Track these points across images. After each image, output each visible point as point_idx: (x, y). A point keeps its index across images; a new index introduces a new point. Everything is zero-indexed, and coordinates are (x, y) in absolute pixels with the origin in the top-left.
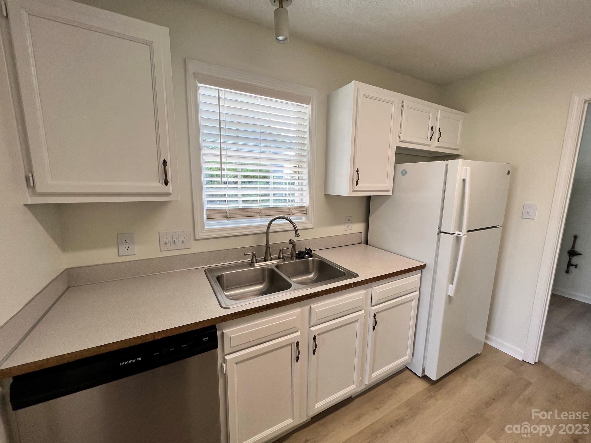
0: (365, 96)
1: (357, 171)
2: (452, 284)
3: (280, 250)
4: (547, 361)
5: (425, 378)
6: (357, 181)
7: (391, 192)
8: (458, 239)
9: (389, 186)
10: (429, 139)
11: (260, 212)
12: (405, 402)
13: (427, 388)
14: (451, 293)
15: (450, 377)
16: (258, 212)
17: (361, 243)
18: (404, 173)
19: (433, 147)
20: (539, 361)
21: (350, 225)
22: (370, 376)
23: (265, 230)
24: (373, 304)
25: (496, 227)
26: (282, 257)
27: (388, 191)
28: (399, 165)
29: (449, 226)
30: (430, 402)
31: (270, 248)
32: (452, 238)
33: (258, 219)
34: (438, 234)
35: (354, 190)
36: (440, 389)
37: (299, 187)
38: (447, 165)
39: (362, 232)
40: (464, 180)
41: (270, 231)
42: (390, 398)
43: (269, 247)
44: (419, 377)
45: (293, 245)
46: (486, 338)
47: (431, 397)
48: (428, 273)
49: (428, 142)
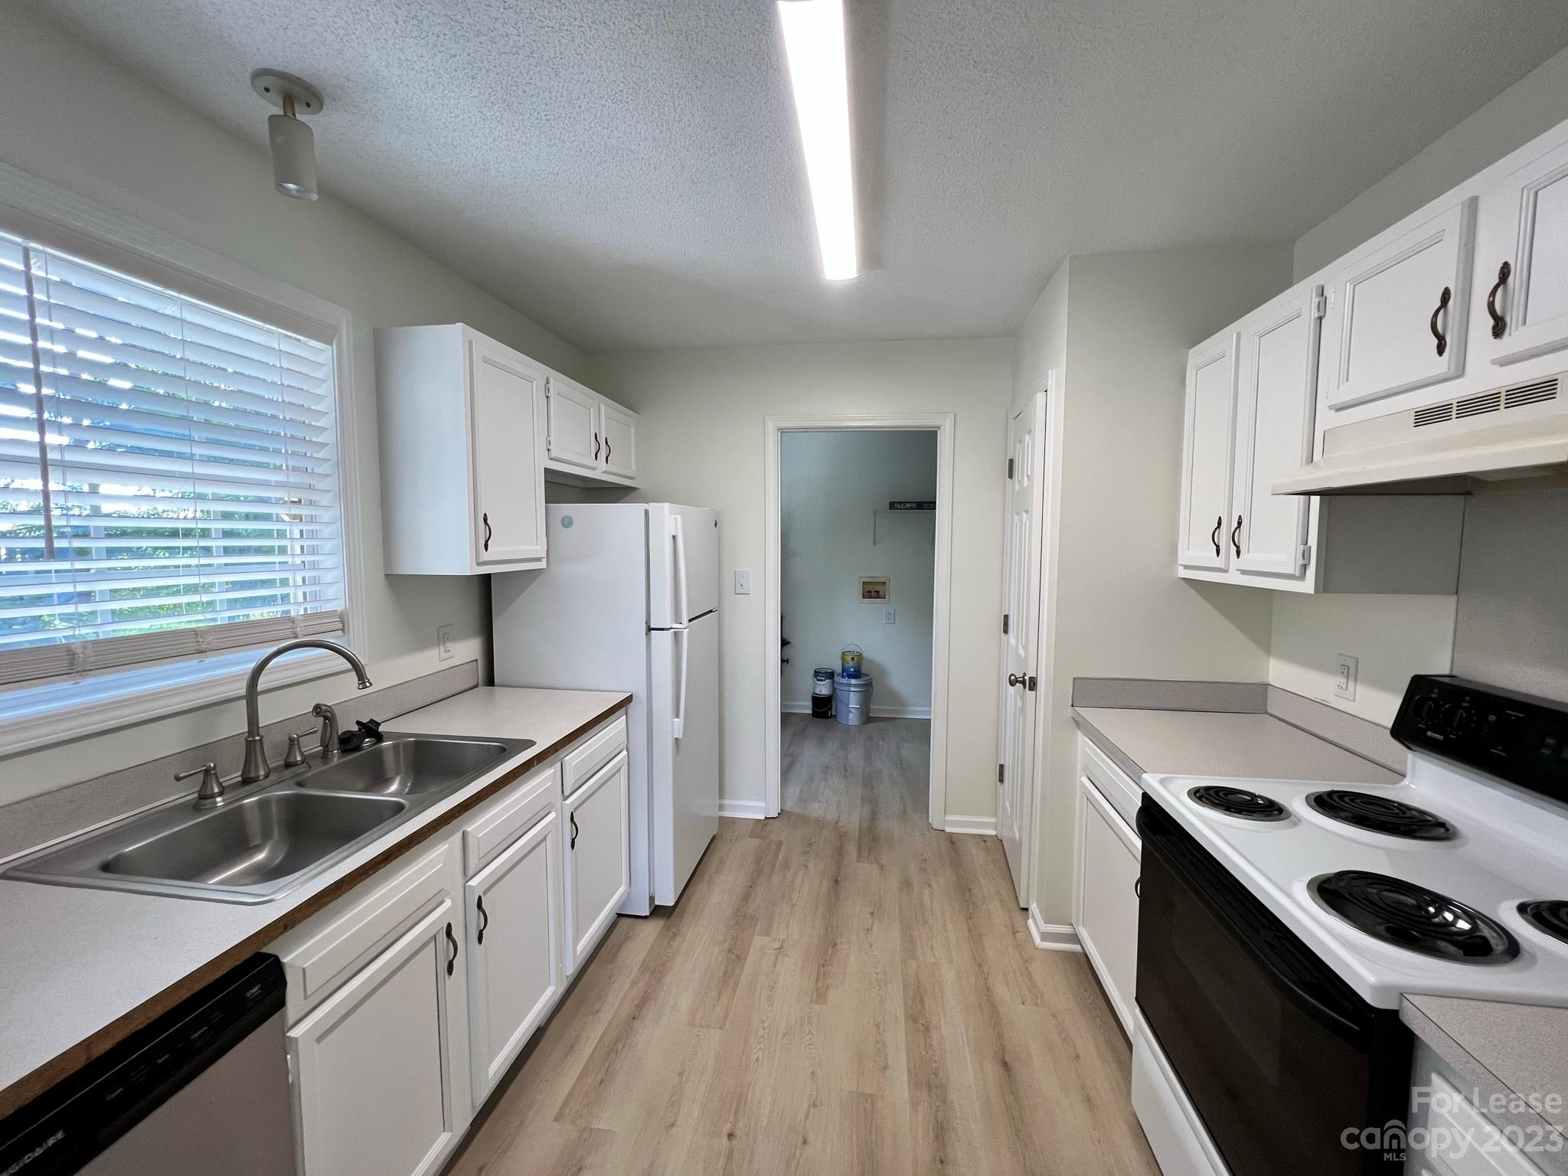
0: (486, 360)
1: (485, 520)
2: (678, 717)
3: (291, 740)
4: (789, 806)
5: (657, 911)
6: (487, 542)
7: (545, 560)
8: (677, 636)
9: (540, 550)
10: (593, 456)
11: (201, 640)
12: (639, 969)
13: (663, 927)
14: (679, 734)
15: (690, 890)
16: (194, 640)
17: (476, 686)
18: (567, 522)
19: (599, 471)
20: (781, 810)
21: (450, 646)
22: (575, 950)
23: (241, 689)
24: (566, 793)
25: (711, 611)
26: (299, 758)
27: (539, 560)
28: (552, 506)
29: (662, 616)
30: (675, 944)
31: (261, 740)
32: (669, 634)
33: (193, 663)
34: (646, 634)
35: (481, 560)
36: (682, 917)
37: (307, 558)
38: (647, 512)
39: (476, 660)
40: (674, 537)
41: (260, 688)
42: (612, 980)
43: (258, 738)
44: (645, 917)
45: (326, 718)
46: (721, 807)
47: (675, 935)
48: (637, 709)
49: (592, 462)
